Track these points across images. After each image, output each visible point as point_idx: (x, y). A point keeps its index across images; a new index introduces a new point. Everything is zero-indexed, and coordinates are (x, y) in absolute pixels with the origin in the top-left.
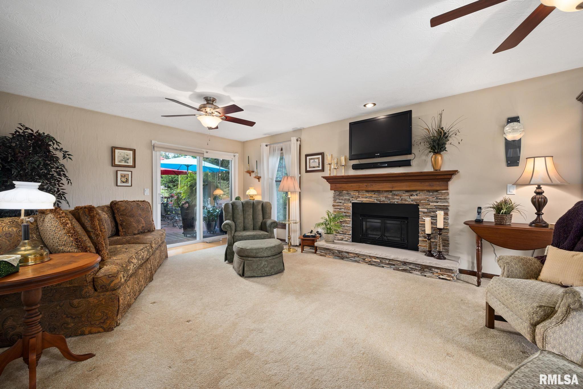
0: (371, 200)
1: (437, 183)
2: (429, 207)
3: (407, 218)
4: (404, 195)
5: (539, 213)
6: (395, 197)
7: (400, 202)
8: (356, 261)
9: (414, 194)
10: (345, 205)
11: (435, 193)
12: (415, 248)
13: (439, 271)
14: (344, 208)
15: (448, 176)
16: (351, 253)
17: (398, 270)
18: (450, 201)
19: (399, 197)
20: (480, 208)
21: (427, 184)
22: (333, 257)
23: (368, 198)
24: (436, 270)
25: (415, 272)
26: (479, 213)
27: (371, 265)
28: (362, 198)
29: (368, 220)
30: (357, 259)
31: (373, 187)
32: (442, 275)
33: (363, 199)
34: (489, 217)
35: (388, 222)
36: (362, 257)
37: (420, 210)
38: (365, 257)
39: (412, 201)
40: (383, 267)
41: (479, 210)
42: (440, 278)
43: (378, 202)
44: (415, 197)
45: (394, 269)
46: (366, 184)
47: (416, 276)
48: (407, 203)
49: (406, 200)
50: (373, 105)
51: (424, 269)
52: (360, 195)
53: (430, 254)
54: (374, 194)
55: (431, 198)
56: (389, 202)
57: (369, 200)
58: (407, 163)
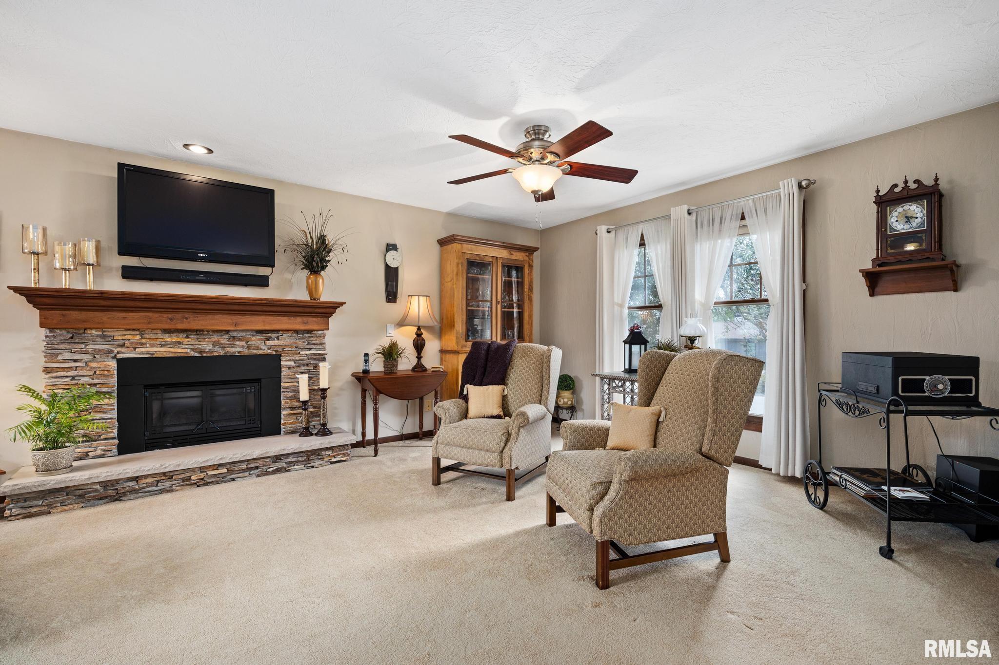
0: (179, 350)
1: (314, 319)
2: (297, 357)
3: (258, 381)
4: (254, 338)
5: (419, 357)
6: (238, 343)
7: (246, 352)
8: (162, 491)
9: (273, 336)
10: (94, 365)
11: (307, 335)
12: (275, 430)
13: (330, 453)
14: (91, 373)
15: (331, 310)
16: (146, 476)
17: (267, 474)
18: (327, 346)
19: (243, 343)
20: (366, 355)
21: (299, 320)
22: (82, 505)
23: (169, 346)
24: (327, 453)
25: (295, 467)
26: (366, 361)
27: (206, 484)
28: (152, 346)
29: (168, 395)
30: (164, 485)
31: (189, 323)
32: (334, 456)
33: (155, 349)
34: (377, 366)
35: (218, 392)
36: (182, 476)
37: (282, 363)
38: (188, 474)
39: (269, 349)
40: (233, 479)
41: (366, 358)
42: (331, 463)
43: (197, 355)
44: (276, 342)
45: (258, 476)
46: (170, 316)
47: (299, 472)
48: (260, 352)
49: (258, 348)
50: (206, 151)
51: (309, 457)
52: (144, 341)
53: (306, 432)
54: (187, 337)
55: (300, 343)
56: (222, 353)
57: (172, 350)
58: (263, 282)
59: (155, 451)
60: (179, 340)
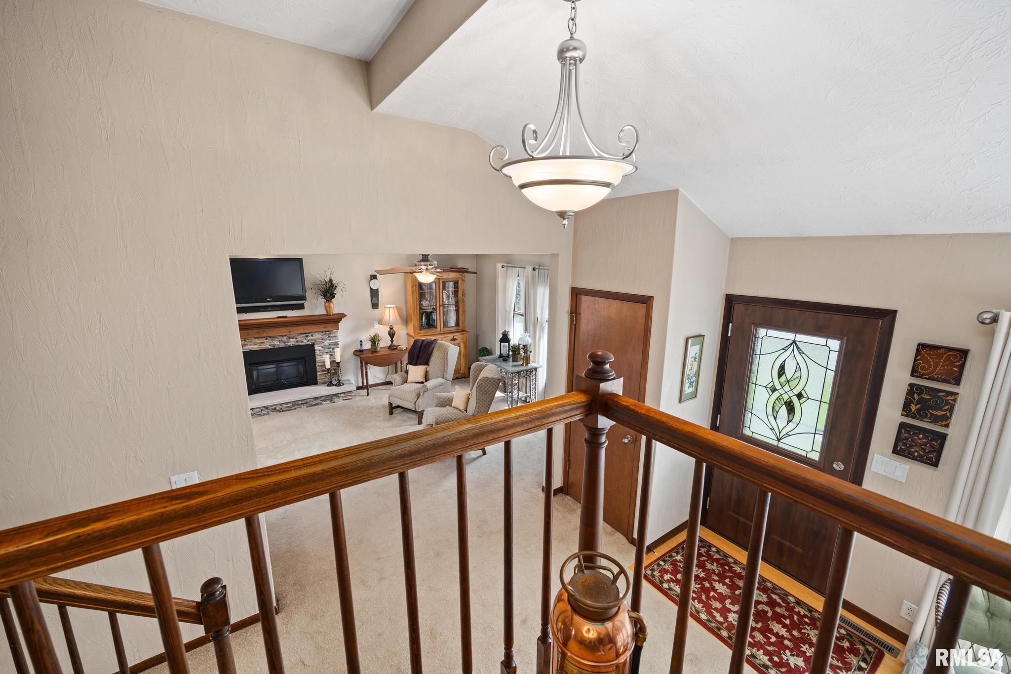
0: (263, 346)
1: (330, 325)
2: (323, 345)
3: (304, 358)
4: (299, 337)
5: (392, 341)
6: (291, 340)
7: (297, 344)
8: (264, 415)
9: (309, 335)
11: (328, 333)
12: (314, 382)
13: (343, 395)
15: (340, 320)
16: (257, 408)
17: (312, 406)
18: (339, 337)
19: (295, 340)
20: (361, 341)
21: (322, 326)
23: (258, 344)
24: (341, 395)
25: (324, 403)
26: (361, 345)
27: (283, 411)
28: (250, 345)
29: (260, 368)
30: (264, 412)
31: (266, 333)
32: (345, 397)
33: (252, 347)
34: (367, 346)
35: (284, 365)
36: (272, 408)
37: (316, 348)
38: (275, 407)
39: (308, 341)
40: (295, 409)
41: (361, 343)
42: (344, 400)
43: (272, 347)
44: (311, 338)
45: (307, 407)
46: (257, 331)
47: (327, 406)
48: (303, 344)
49: (302, 342)
51: (331, 398)
52: (246, 343)
53: (330, 384)
54: (266, 339)
55: (324, 337)
56: (284, 346)
57: (260, 346)
58: (301, 307)
59: (258, 394)
60: (262, 341)
